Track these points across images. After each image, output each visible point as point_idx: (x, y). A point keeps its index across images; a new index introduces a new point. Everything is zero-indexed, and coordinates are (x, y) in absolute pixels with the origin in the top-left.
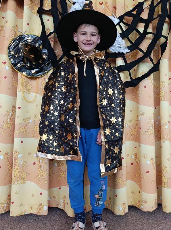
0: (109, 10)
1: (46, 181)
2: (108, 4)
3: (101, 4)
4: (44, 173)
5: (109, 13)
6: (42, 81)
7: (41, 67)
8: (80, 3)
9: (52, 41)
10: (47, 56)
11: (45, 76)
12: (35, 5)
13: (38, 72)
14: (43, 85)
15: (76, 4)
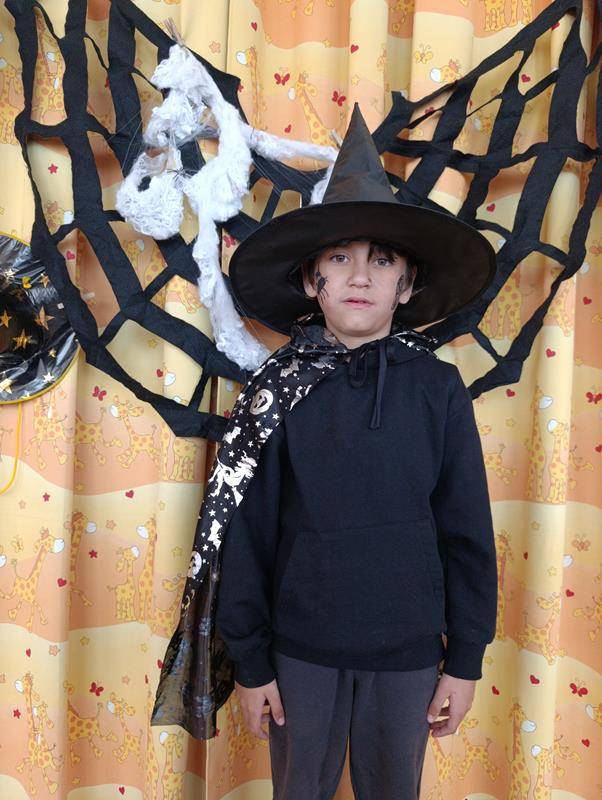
0: (312, 110)
1: (51, 783)
2: (309, 85)
3: (281, 80)
4: (47, 758)
5: (311, 123)
6: (36, 414)
7: (30, 360)
8: (186, 91)
9: (71, 257)
10: (50, 318)
11: (44, 397)
12: (7, 100)
13: (20, 382)
14: (38, 431)
15: (172, 95)
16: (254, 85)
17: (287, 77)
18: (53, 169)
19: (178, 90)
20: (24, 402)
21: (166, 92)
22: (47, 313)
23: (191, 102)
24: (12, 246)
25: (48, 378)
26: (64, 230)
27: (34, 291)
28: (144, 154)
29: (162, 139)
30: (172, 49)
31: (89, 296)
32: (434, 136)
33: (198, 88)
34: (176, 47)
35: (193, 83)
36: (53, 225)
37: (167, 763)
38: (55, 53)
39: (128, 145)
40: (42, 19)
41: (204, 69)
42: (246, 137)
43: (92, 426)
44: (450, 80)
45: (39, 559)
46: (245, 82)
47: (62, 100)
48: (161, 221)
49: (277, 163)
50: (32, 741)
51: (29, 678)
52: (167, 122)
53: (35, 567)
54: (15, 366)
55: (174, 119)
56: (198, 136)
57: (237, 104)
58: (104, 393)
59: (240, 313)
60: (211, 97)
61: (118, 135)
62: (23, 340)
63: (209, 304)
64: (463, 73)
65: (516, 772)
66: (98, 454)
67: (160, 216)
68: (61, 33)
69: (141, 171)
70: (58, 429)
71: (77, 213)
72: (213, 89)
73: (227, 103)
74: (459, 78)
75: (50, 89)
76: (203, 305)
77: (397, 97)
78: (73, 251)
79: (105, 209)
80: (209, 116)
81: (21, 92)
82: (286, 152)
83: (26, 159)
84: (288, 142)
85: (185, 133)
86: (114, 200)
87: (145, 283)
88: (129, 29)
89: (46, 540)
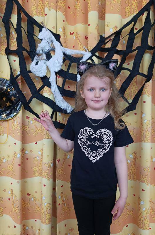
6: (12, 123)
7: (10, 109)
8: (47, 39)
9: (19, 83)
10: (15, 98)
11: (14, 118)
12: (3, 45)
13: (8, 115)
14: (13, 127)
15: (43, 40)
16: (64, 36)
17: (73, 33)
18: (15, 61)
19: (44, 39)
20: (9, 120)
21: (42, 40)
22: (14, 97)
23: (48, 42)
24: (5, 81)
25: (15, 113)
26: (18, 76)
27: (11, 92)
28: (37, 56)
29: (41, 52)
30: (43, 29)
31: (24, 93)
32: (111, 46)
33: (50, 38)
34: (44, 28)
35: (48, 37)
36: (15, 75)
37: (47, 211)
38: (14, 32)
39: (32, 54)
40: (11, 24)
41: (51, 33)
42: (62, 50)
43: (26, 126)
44: (115, 31)
45: (14, 159)
46: (62, 35)
47: (16, 44)
48: (41, 72)
49: (70, 56)
50: (13, 206)
51: (12, 190)
52: (42, 47)
53: (13, 162)
54: (7, 111)
55: (44, 46)
56: (50, 50)
57: (59, 41)
58: (29, 117)
59: (62, 95)
60: (53, 40)
61: (30, 51)
62: (8, 104)
63: (54, 93)
64: (119, 29)
65: (139, 215)
66: (28, 133)
67: (41, 71)
68: (15, 27)
69: (36, 60)
70: (18, 126)
71: (21, 72)
72: (53, 38)
73: (57, 41)
74: (117, 30)
75: (13, 41)
76: (52, 93)
77: (101, 37)
78: (20, 81)
79: (27, 70)
80: (53, 45)
81: (6, 42)
82: (72, 53)
83: (8, 59)
84: (73, 50)
85: (47, 50)
86: (29, 68)
87: (38, 89)
88: (32, 24)
89: (15, 154)
